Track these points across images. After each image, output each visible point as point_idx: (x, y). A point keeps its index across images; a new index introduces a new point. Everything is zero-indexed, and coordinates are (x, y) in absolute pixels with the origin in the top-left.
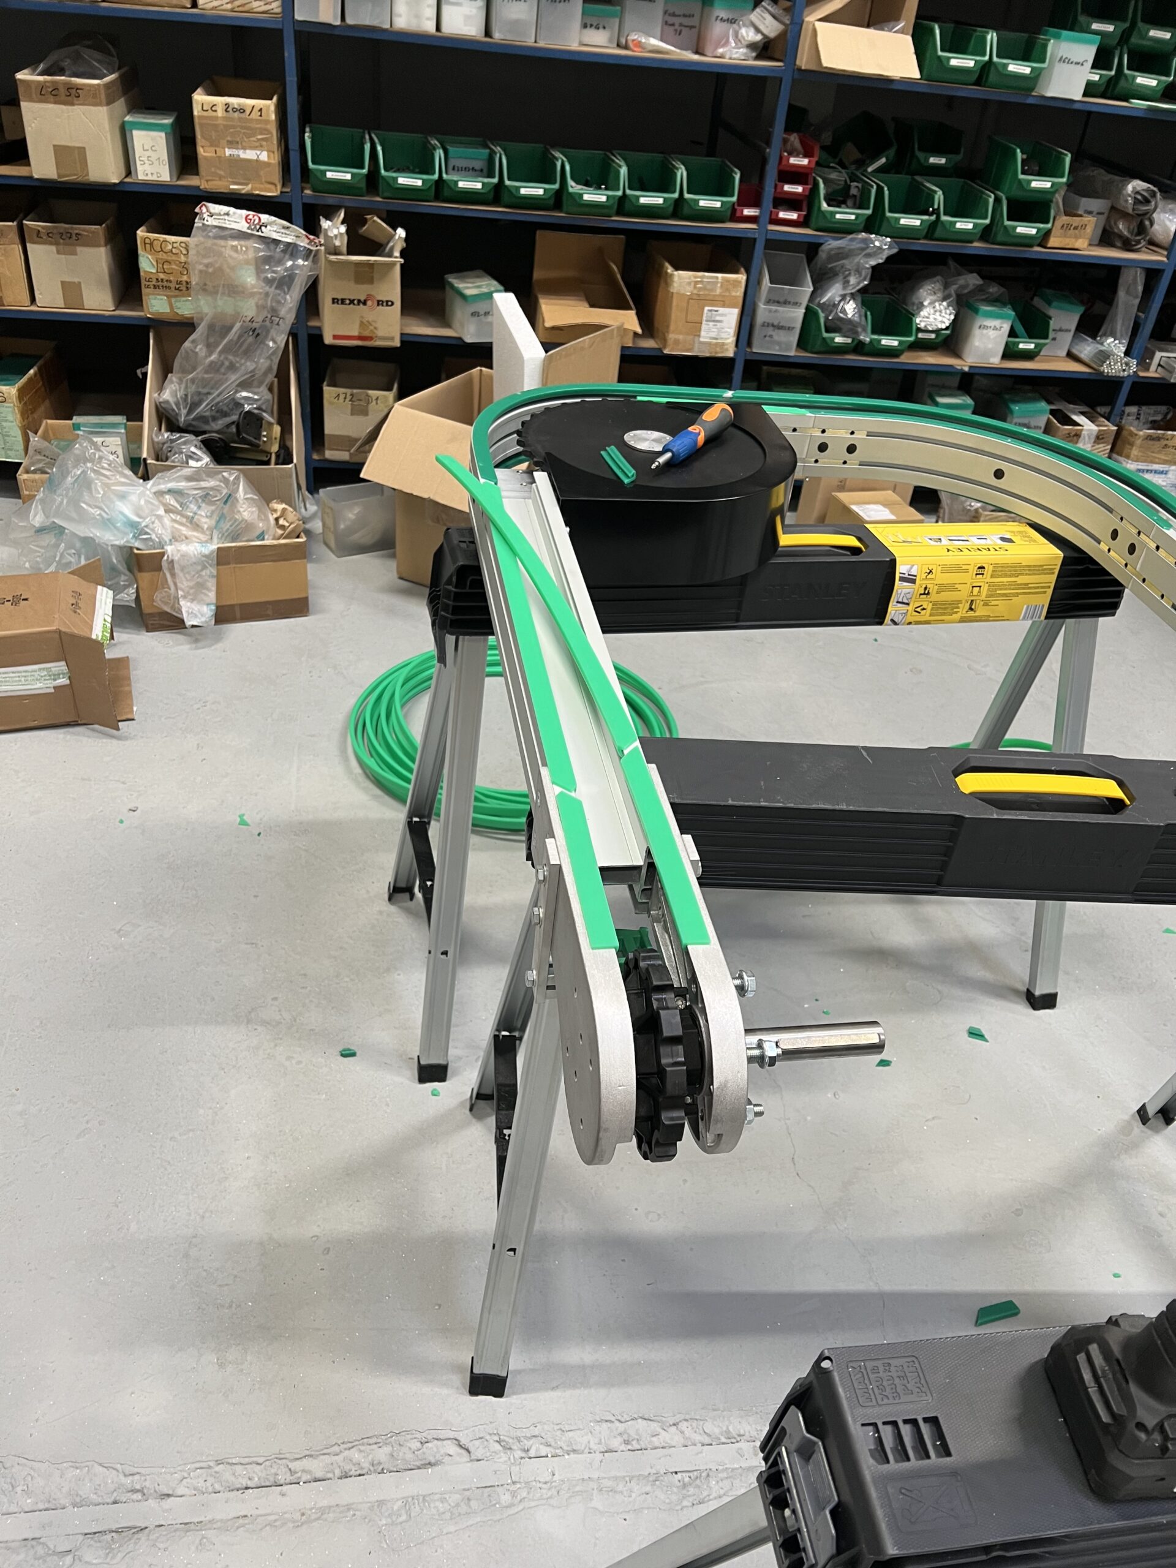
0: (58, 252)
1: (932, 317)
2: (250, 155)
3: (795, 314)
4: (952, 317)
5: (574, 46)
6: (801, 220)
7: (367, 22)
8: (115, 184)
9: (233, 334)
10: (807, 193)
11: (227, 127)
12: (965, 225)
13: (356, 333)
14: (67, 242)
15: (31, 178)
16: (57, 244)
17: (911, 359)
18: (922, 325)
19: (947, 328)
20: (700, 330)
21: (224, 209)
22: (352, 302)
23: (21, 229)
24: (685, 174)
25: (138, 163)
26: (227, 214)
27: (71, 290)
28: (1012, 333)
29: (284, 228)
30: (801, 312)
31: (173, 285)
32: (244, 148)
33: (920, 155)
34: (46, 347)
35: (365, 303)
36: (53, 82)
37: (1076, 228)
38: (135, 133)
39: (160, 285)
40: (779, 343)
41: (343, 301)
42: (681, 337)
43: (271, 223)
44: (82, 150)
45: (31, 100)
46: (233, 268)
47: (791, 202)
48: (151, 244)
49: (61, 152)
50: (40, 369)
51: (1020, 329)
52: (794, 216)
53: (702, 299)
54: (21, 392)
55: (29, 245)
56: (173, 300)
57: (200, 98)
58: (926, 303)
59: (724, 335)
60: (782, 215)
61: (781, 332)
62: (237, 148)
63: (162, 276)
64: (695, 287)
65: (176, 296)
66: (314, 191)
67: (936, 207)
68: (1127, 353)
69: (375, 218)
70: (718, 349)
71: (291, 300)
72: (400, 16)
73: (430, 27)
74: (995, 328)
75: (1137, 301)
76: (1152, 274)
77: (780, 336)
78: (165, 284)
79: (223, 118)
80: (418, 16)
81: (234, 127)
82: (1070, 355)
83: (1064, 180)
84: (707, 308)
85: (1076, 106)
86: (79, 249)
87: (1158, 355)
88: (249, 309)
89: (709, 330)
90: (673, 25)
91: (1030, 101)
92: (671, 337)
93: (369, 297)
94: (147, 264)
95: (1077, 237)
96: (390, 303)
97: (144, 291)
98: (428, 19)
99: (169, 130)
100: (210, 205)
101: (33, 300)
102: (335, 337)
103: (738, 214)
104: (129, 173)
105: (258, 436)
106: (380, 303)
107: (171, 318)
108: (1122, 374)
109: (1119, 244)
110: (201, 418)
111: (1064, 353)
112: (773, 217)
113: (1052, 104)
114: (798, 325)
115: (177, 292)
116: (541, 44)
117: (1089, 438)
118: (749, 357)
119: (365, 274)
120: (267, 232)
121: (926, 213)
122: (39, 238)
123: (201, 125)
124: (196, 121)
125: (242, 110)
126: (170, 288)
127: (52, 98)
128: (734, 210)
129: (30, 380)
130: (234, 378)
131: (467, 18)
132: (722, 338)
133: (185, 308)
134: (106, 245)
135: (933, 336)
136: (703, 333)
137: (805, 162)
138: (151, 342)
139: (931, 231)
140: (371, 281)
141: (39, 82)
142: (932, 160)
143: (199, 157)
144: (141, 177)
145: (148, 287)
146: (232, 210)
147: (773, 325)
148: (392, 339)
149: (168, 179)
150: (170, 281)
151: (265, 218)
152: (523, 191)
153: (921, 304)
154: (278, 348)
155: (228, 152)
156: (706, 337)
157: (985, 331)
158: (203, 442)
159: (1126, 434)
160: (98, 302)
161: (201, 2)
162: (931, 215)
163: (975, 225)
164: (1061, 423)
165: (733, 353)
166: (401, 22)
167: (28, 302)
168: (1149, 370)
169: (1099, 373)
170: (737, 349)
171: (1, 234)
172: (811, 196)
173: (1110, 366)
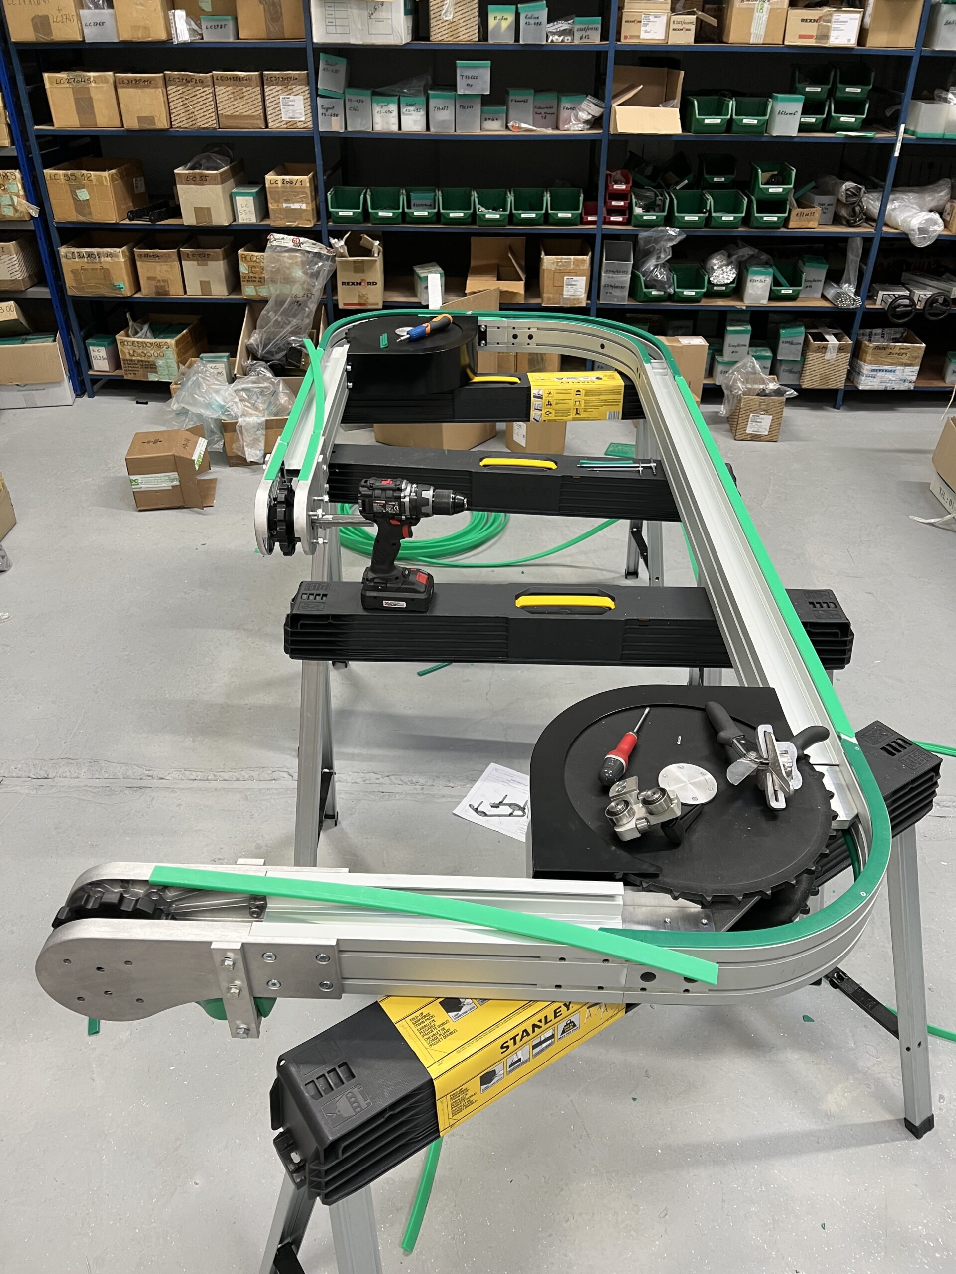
0: (198, 265)
1: (721, 276)
2: (296, 206)
3: (624, 279)
4: (735, 275)
5: (478, 132)
6: (625, 221)
7: (358, 129)
8: (226, 226)
9: (286, 305)
10: (627, 205)
11: (284, 192)
12: (728, 218)
13: (357, 302)
14: (203, 259)
15: (183, 225)
16: (197, 260)
17: (705, 303)
18: (715, 281)
19: (732, 283)
20: (562, 291)
21: (282, 236)
22: (353, 284)
23: (179, 253)
24: (549, 198)
25: (239, 214)
26: (283, 239)
27: (205, 285)
28: (776, 282)
29: (313, 244)
30: (628, 277)
31: (257, 280)
32: (293, 203)
33: (707, 176)
34: (194, 319)
35: (360, 284)
36: (193, 173)
37: (807, 215)
38: (237, 198)
39: (251, 280)
40: (616, 297)
41: (348, 284)
42: (551, 295)
43: (305, 243)
44: (209, 209)
45: (182, 183)
46: (288, 269)
47: (618, 211)
48: (245, 257)
49: (197, 210)
50: (190, 331)
51: (782, 280)
52: (620, 219)
53: (562, 272)
54: (177, 343)
55: (183, 262)
56: (257, 288)
57: (270, 177)
58: (715, 268)
59: (578, 293)
60: (613, 219)
61: (618, 290)
62: (289, 203)
63: (251, 275)
64: (557, 265)
65: (259, 286)
66: (334, 222)
67: (708, 208)
68: (857, 293)
69: (365, 236)
70: (575, 302)
71: (319, 285)
72: (378, 124)
73: (395, 128)
74: (761, 281)
75: (859, 259)
76: (867, 240)
77: (617, 292)
78: (253, 279)
79: (282, 187)
80: (387, 123)
81: (288, 192)
82: (823, 297)
83: (791, 186)
84: (565, 277)
85: (796, 140)
86: (209, 263)
87: (881, 293)
88: (296, 290)
89: (568, 291)
90: (540, 114)
91: (763, 139)
92: (545, 295)
93: (363, 280)
94: (243, 269)
95: (809, 221)
96: (374, 283)
97: (242, 283)
98: (393, 124)
99: (255, 194)
100: (275, 234)
101: (185, 292)
102: (345, 304)
103: (584, 220)
104: (234, 221)
105: (300, 362)
106: (369, 283)
107: (256, 298)
108: (852, 307)
109: (845, 223)
110: (269, 352)
111: (819, 295)
112: (607, 220)
113: (778, 140)
114: (628, 285)
115: (260, 283)
116: (459, 133)
117: (833, 350)
118: (598, 306)
119: (359, 268)
120: (303, 247)
121: (702, 212)
122: (188, 257)
123: (270, 191)
124: (267, 189)
125: (291, 182)
126: (255, 281)
127: (192, 182)
128: (581, 218)
129: (184, 336)
130: (288, 329)
131: (415, 122)
132: (576, 295)
133: (263, 292)
134: (223, 259)
135: (724, 288)
136: (565, 293)
137: (624, 187)
138: (247, 312)
139: (708, 222)
140: (363, 271)
141: (186, 174)
142: (715, 179)
143: (270, 209)
144: (241, 221)
145: (244, 281)
146: (285, 236)
147: (611, 286)
148: (377, 304)
149: (255, 222)
150: (255, 277)
151: (302, 239)
152: (451, 215)
153: (712, 268)
154: (311, 311)
155: (285, 205)
156: (567, 295)
157: (754, 283)
158: (270, 366)
159: (863, 346)
160: (219, 291)
161: (270, 125)
162: (705, 213)
163: (735, 218)
164: (814, 341)
165: (587, 304)
166: (379, 128)
167: (182, 293)
168: (875, 304)
169: (837, 307)
170: (589, 301)
171: (169, 256)
172: (630, 208)
173: (842, 301)
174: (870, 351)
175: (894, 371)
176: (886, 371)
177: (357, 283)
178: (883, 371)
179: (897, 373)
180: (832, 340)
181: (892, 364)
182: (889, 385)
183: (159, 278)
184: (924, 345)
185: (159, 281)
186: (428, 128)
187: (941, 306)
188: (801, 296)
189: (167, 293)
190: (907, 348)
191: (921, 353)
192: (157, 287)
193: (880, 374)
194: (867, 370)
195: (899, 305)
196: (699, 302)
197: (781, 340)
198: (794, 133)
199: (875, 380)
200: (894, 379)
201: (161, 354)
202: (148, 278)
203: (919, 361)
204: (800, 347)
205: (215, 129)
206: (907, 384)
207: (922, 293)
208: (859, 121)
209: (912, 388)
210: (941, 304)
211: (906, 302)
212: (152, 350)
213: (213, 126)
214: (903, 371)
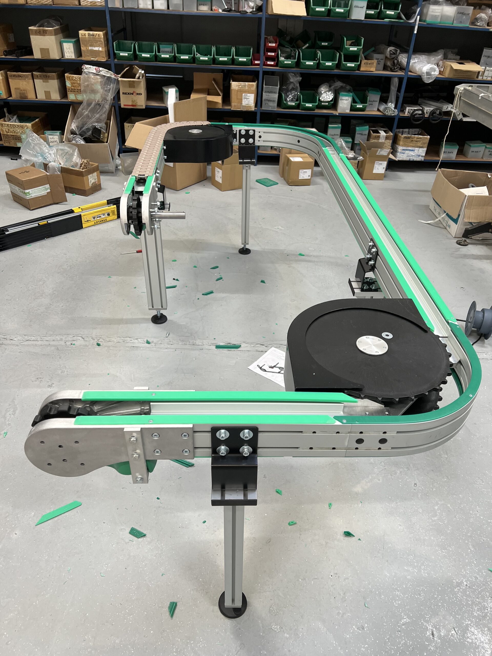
0: (44, 82)
1: (326, 97)
2: (96, 49)
3: (275, 96)
4: (333, 97)
5: (195, 11)
6: (275, 64)
7: (130, 7)
8: (58, 60)
9: (92, 106)
11: (89, 40)
12: (329, 64)
13: (131, 104)
14: (46, 78)
15: (34, 59)
16: (43, 79)
17: (318, 111)
18: (322, 100)
19: (331, 101)
21: (89, 66)
22: (129, 94)
23: (32, 75)
24: (234, 50)
25: (65, 53)
26: (90, 68)
27: (47, 93)
28: (354, 101)
29: (107, 72)
31: (76, 91)
32: (95, 47)
33: (319, 42)
34: (42, 114)
35: (133, 94)
36: (39, 29)
37: (370, 64)
38: (64, 44)
39: (73, 91)
40: (271, 106)
41: (126, 94)
42: (236, 104)
43: (103, 70)
44: (48, 49)
45: (33, 35)
46: (93, 84)
47: (271, 59)
48: (69, 78)
49: (43, 50)
50: (40, 120)
51: (357, 100)
52: (272, 63)
53: (241, 91)
54: (32, 125)
55: (35, 80)
56: (76, 95)
57: (81, 32)
58: (322, 92)
59: (250, 103)
60: (268, 63)
61: (272, 102)
62: (93, 47)
63: (73, 88)
64: (239, 87)
65: (77, 94)
66: (118, 60)
67: (318, 58)
68: (395, 108)
69: (136, 66)
70: (249, 108)
71: (110, 96)
72: (141, 4)
73: (150, 7)
74: (346, 100)
75: (396, 90)
76: (401, 79)
77: (271, 104)
78: (74, 90)
79: (88, 37)
80: (146, 4)
81: (91, 40)
82: (378, 110)
83: (362, 47)
84: (243, 94)
85: (364, 22)
86: (49, 81)
87: (408, 108)
88: (98, 97)
89: (245, 102)
90: (229, 3)
91: (347, 21)
92: (233, 104)
93: (134, 92)
94: (68, 84)
95: (370, 67)
96: (140, 94)
97: (68, 93)
98: (149, 5)
99: (74, 42)
100: (85, 65)
101: (37, 98)
102: (124, 105)
103: (253, 63)
104: (63, 57)
105: (100, 136)
106: (137, 94)
107: (76, 101)
108: (392, 115)
109: (389, 69)
110: (83, 131)
111: (377, 109)
112: (265, 64)
113: (353, 21)
114: (277, 100)
115: (77, 93)
116: (185, 11)
117: (383, 138)
118: (261, 111)
119: (132, 85)
120: (102, 73)
121: (315, 60)
122: (38, 77)
124: (80, 39)
125: (93, 35)
126: (75, 91)
127: (39, 34)
128: (252, 62)
129: (36, 122)
130: (94, 119)
131: (161, 4)
132: (249, 104)
133: (80, 98)
134: (57, 79)
135: (327, 104)
136: (243, 103)
137: (274, 45)
138: (71, 109)
139: (318, 65)
140: (134, 87)
141: (35, 29)
142: (323, 44)
143: (82, 50)
144: (66, 57)
145: (69, 91)
146: (91, 66)
147: (268, 100)
148: (142, 106)
149: (74, 58)
150: (75, 89)
151: (101, 69)
152: (182, 57)
153: (321, 93)
154: (107, 109)
155: (90, 48)
156: (244, 104)
157: (343, 101)
158: (83, 138)
159: (398, 137)
160: (56, 97)
161: (82, 3)
162: (317, 60)
163: (332, 64)
164: (373, 133)
165: (255, 109)
166: (141, 6)
167: (35, 97)
168: (405, 114)
169: (385, 115)
170: (256, 109)
171: (27, 77)
172: (277, 56)
173: (387, 112)
174: (402, 139)
175: (414, 150)
176: (410, 150)
177: (131, 93)
178: (408, 150)
179: (416, 151)
180: (382, 133)
181: (413, 147)
182: (411, 158)
183: (22, 89)
184: (429, 137)
185: (21, 90)
186: (168, 8)
187: (437, 115)
188: (367, 109)
189: (26, 97)
190: (421, 138)
191: (427, 141)
192: (20, 93)
193: (407, 152)
194: (401, 150)
195: (416, 114)
196: (314, 110)
197: (357, 133)
198: (363, 18)
199: (404, 155)
200: (414, 154)
201: (24, 132)
202: (15, 89)
203: (426, 145)
204: (366, 137)
205: (51, 5)
206: (420, 157)
207: (428, 109)
208: (396, 14)
209: (423, 160)
210: (437, 114)
211: (420, 112)
212: (18, 129)
213: (50, 3)
214: (418, 150)
